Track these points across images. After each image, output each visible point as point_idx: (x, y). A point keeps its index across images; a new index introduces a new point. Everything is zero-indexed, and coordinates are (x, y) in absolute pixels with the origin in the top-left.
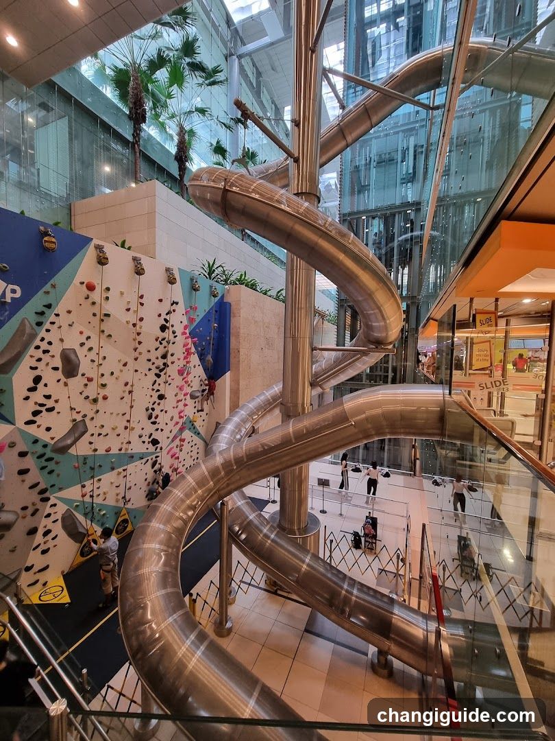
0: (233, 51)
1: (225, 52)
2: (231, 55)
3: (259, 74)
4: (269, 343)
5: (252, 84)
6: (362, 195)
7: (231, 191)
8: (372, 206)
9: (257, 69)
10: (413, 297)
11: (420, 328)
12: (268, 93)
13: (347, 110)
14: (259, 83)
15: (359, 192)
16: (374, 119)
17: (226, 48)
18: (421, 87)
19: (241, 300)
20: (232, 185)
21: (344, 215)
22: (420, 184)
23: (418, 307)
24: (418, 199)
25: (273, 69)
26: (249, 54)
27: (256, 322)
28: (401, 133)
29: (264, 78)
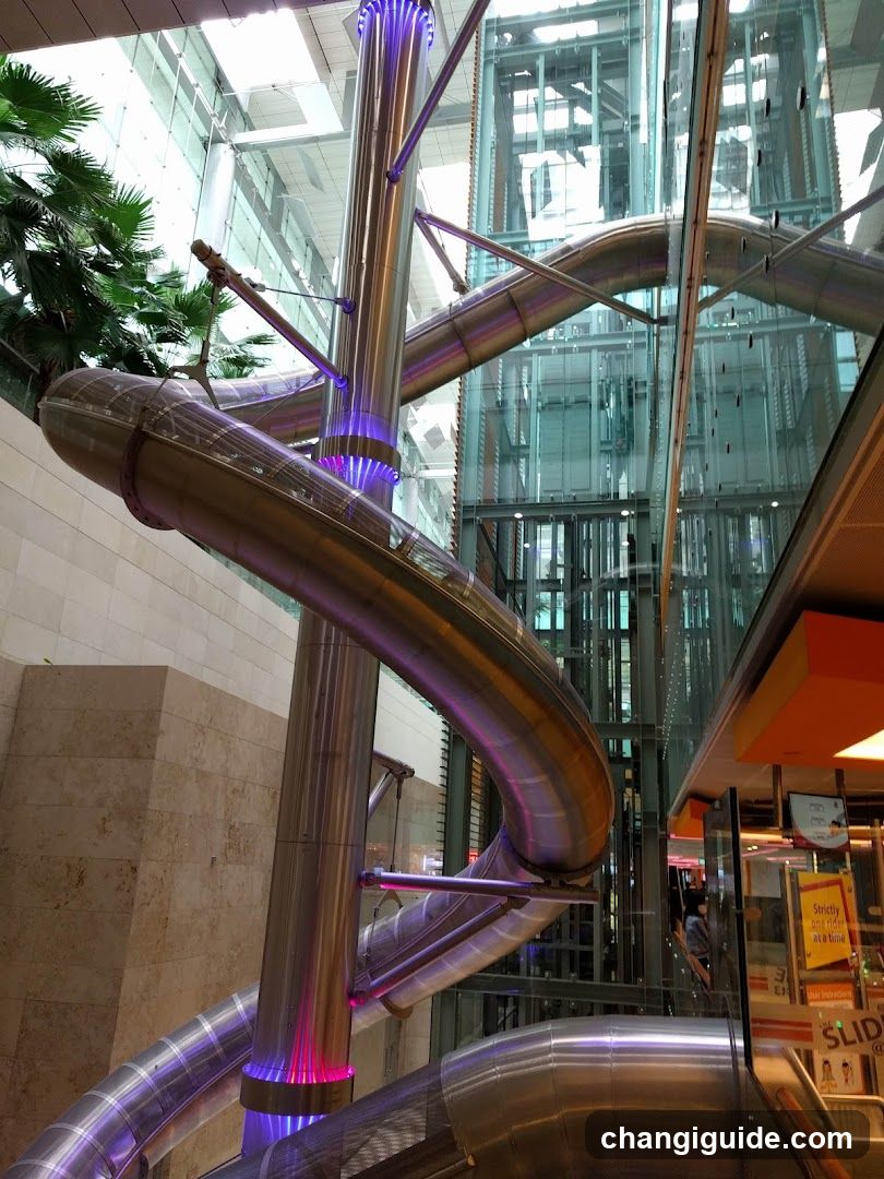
0: (223, 135)
1: (203, 132)
2: (217, 140)
3: (280, 186)
4: (237, 845)
5: (261, 202)
6: (510, 468)
7: (154, 439)
8: (537, 494)
9: (277, 176)
10: (649, 728)
11: (671, 814)
12: (299, 223)
13: (470, 295)
14: (278, 204)
15: (505, 459)
16: (532, 322)
17: (208, 127)
18: (628, 278)
19: (164, 709)
20: (162, 424)
21: (467, 509)
22: (645, 458)
23: (660, 753)
24: (643, 489)
25: (313, 183)
26: (262, 148)
27: (203, 776)
28: (595, 353)
29: (292, 195)
